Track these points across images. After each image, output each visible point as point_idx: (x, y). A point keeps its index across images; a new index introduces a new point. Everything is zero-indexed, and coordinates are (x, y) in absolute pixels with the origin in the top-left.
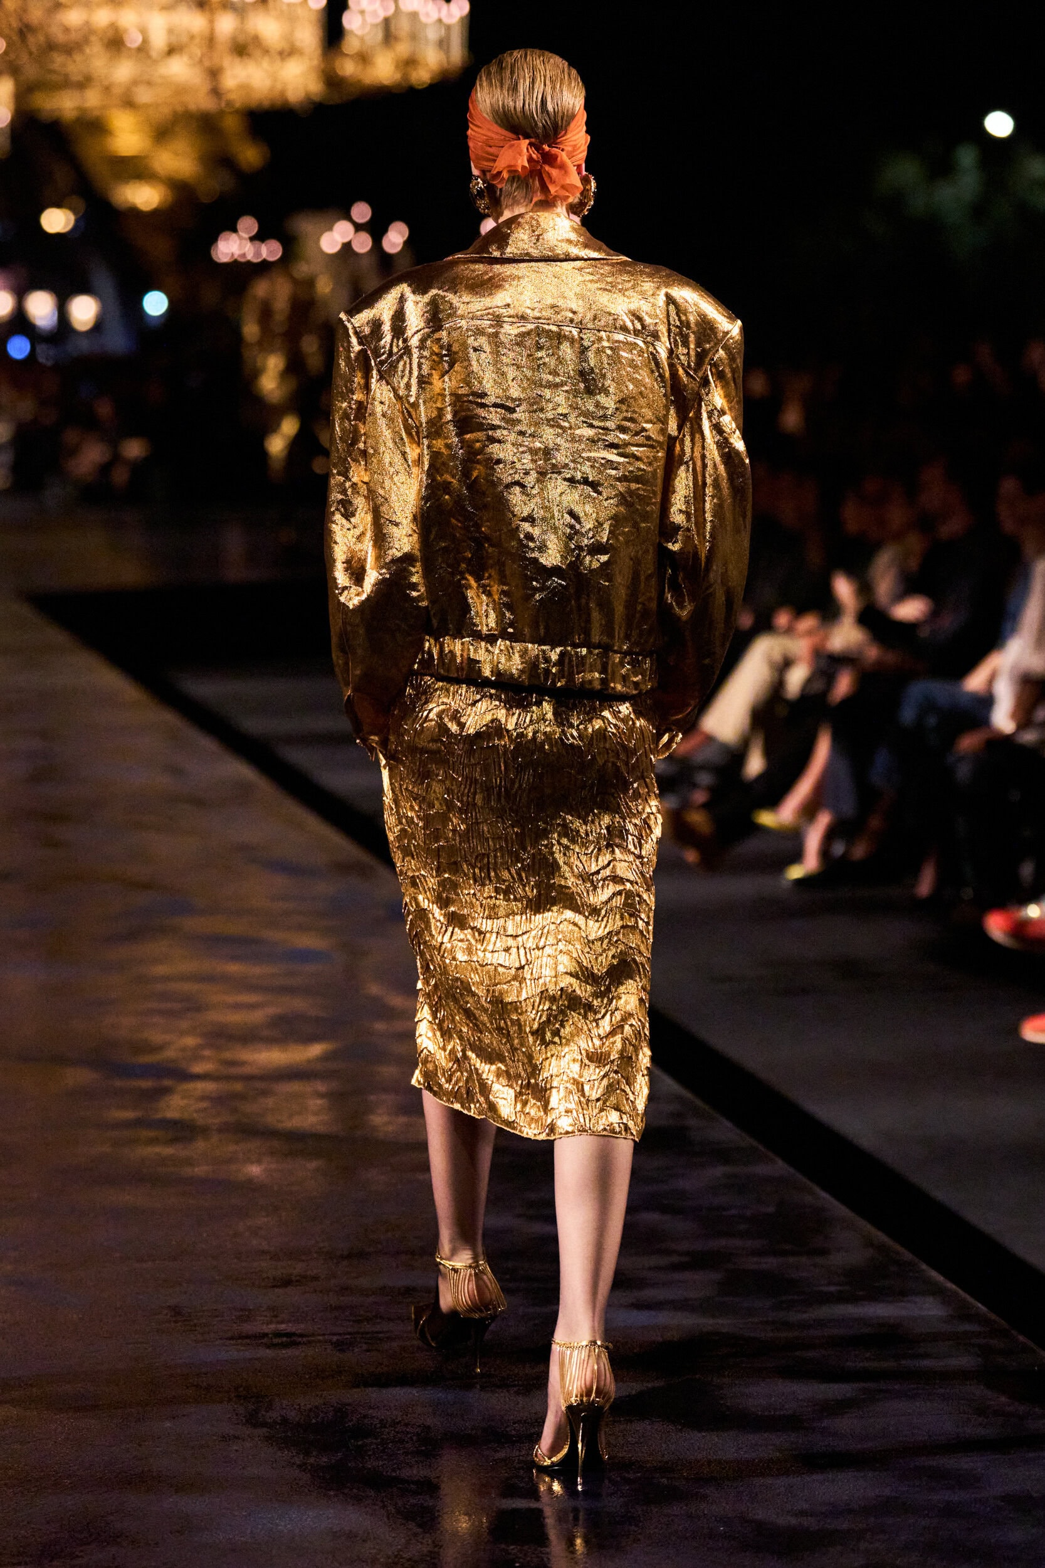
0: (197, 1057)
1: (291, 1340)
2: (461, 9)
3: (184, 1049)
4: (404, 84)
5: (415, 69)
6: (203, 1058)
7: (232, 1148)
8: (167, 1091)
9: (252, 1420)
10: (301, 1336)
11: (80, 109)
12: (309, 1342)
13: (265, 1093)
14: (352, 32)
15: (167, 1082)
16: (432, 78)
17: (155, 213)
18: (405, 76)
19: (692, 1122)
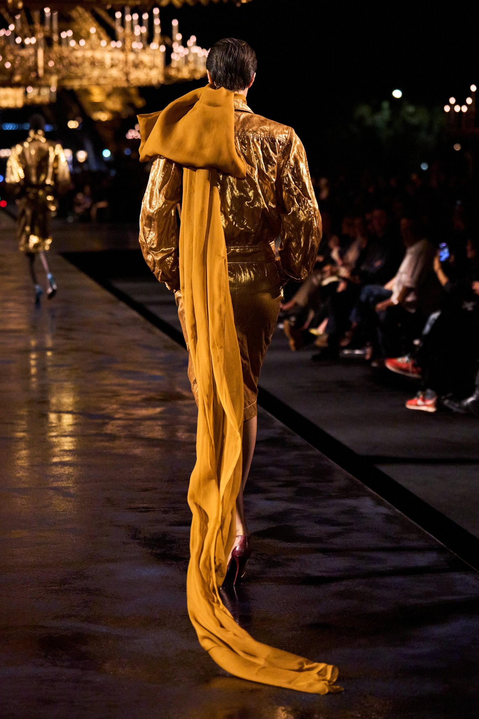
0: (118, 413)
1: (147, 510)
3: (113, 409)
4: (192, 77)
6: (120, 412)
7: (128, 443)
8: (107, 423)
9: (134, 537)
10: (151, 508)
11: (81, 86)
12: (154, 511)
13: (140, 425)
14: (174, 60)
15: (106, 421)
16: (201, 76)
17: (107, 122)
19: (287, 436)
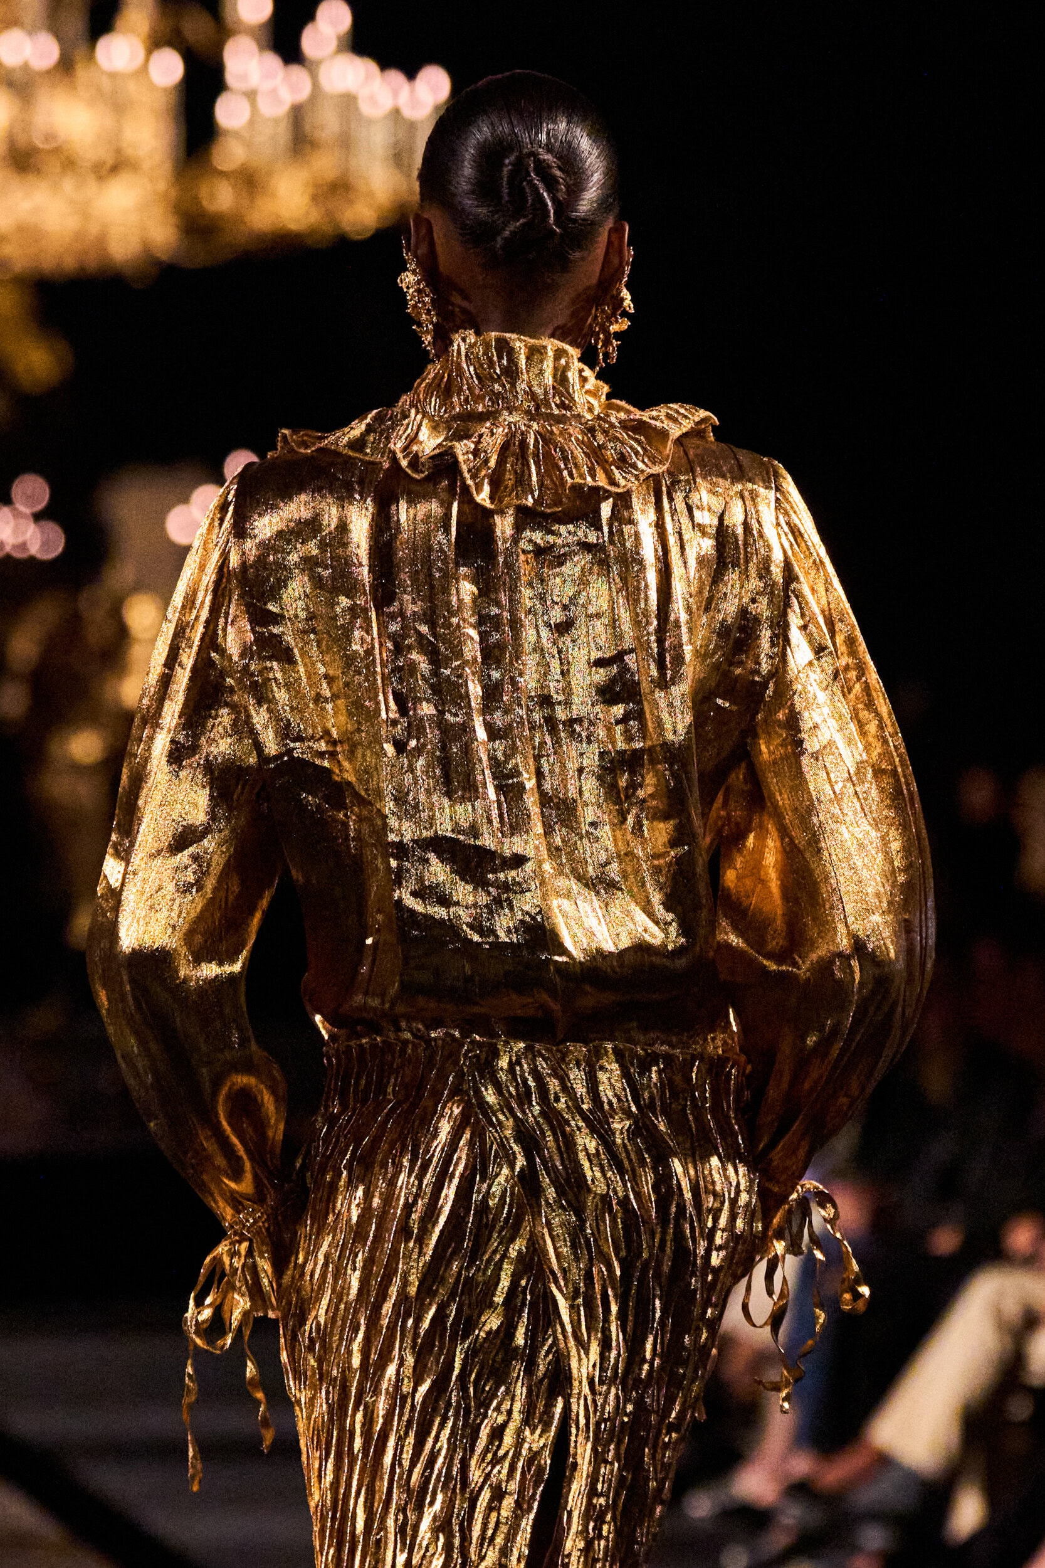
2: (434, 90)
5: (350, 202)
14: (231, 132)
18: (329, 213)
